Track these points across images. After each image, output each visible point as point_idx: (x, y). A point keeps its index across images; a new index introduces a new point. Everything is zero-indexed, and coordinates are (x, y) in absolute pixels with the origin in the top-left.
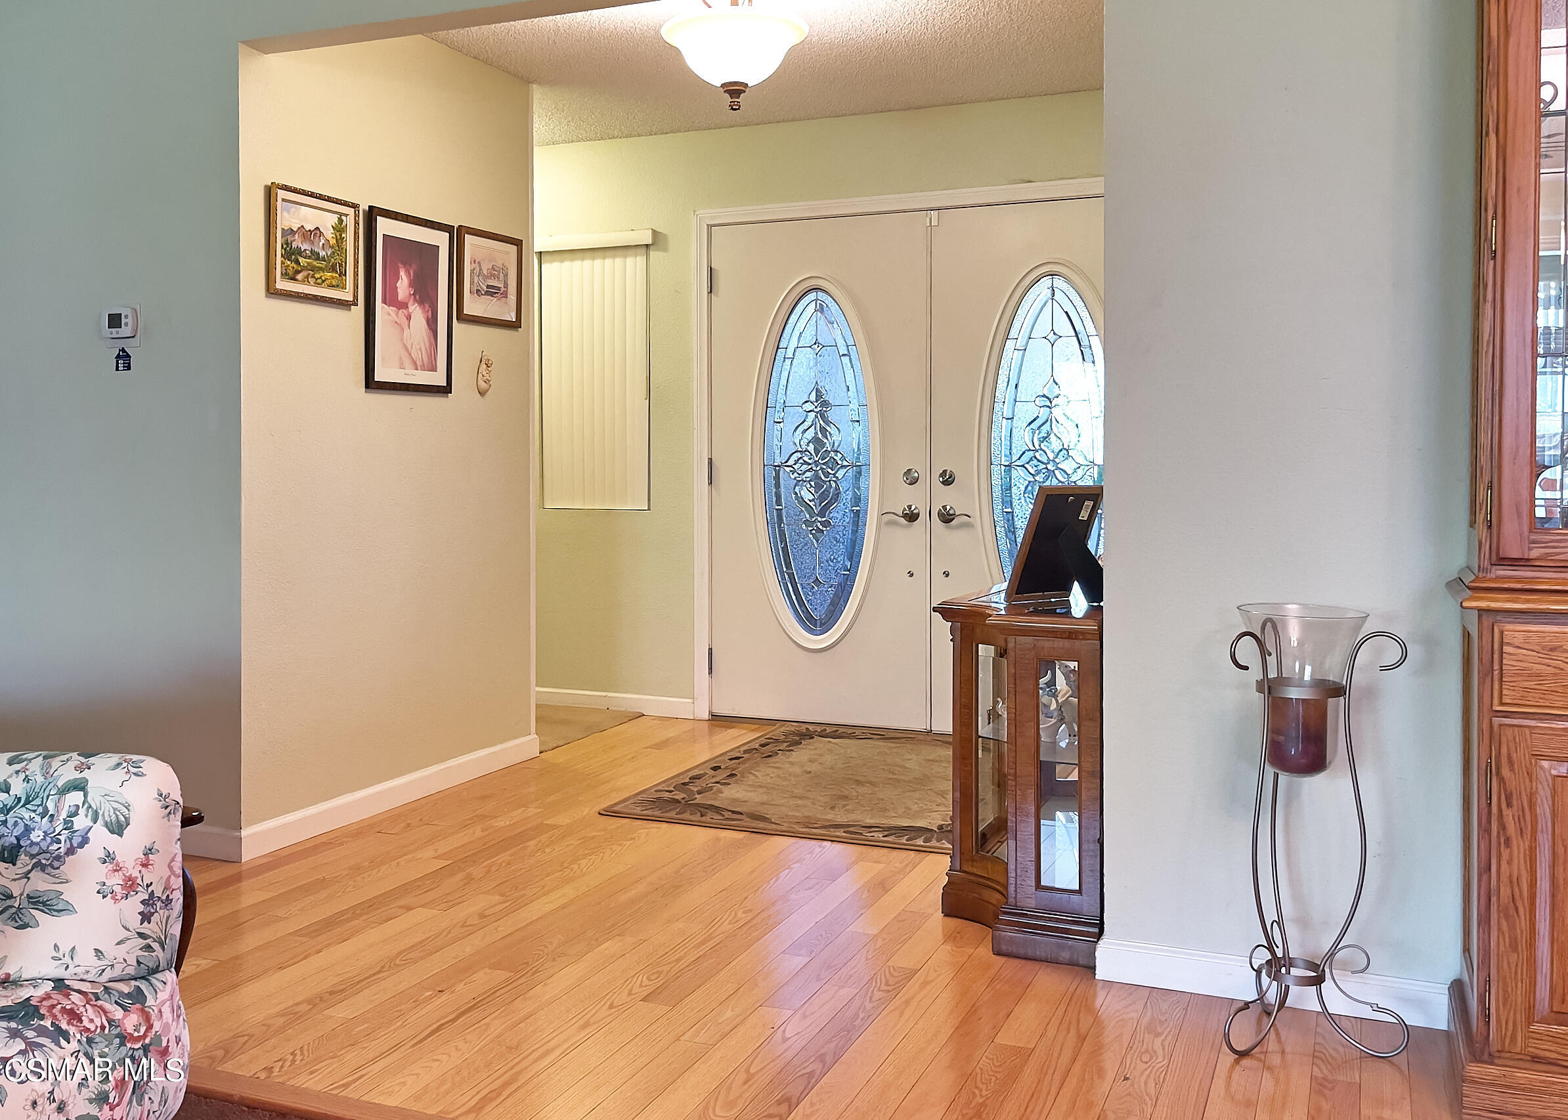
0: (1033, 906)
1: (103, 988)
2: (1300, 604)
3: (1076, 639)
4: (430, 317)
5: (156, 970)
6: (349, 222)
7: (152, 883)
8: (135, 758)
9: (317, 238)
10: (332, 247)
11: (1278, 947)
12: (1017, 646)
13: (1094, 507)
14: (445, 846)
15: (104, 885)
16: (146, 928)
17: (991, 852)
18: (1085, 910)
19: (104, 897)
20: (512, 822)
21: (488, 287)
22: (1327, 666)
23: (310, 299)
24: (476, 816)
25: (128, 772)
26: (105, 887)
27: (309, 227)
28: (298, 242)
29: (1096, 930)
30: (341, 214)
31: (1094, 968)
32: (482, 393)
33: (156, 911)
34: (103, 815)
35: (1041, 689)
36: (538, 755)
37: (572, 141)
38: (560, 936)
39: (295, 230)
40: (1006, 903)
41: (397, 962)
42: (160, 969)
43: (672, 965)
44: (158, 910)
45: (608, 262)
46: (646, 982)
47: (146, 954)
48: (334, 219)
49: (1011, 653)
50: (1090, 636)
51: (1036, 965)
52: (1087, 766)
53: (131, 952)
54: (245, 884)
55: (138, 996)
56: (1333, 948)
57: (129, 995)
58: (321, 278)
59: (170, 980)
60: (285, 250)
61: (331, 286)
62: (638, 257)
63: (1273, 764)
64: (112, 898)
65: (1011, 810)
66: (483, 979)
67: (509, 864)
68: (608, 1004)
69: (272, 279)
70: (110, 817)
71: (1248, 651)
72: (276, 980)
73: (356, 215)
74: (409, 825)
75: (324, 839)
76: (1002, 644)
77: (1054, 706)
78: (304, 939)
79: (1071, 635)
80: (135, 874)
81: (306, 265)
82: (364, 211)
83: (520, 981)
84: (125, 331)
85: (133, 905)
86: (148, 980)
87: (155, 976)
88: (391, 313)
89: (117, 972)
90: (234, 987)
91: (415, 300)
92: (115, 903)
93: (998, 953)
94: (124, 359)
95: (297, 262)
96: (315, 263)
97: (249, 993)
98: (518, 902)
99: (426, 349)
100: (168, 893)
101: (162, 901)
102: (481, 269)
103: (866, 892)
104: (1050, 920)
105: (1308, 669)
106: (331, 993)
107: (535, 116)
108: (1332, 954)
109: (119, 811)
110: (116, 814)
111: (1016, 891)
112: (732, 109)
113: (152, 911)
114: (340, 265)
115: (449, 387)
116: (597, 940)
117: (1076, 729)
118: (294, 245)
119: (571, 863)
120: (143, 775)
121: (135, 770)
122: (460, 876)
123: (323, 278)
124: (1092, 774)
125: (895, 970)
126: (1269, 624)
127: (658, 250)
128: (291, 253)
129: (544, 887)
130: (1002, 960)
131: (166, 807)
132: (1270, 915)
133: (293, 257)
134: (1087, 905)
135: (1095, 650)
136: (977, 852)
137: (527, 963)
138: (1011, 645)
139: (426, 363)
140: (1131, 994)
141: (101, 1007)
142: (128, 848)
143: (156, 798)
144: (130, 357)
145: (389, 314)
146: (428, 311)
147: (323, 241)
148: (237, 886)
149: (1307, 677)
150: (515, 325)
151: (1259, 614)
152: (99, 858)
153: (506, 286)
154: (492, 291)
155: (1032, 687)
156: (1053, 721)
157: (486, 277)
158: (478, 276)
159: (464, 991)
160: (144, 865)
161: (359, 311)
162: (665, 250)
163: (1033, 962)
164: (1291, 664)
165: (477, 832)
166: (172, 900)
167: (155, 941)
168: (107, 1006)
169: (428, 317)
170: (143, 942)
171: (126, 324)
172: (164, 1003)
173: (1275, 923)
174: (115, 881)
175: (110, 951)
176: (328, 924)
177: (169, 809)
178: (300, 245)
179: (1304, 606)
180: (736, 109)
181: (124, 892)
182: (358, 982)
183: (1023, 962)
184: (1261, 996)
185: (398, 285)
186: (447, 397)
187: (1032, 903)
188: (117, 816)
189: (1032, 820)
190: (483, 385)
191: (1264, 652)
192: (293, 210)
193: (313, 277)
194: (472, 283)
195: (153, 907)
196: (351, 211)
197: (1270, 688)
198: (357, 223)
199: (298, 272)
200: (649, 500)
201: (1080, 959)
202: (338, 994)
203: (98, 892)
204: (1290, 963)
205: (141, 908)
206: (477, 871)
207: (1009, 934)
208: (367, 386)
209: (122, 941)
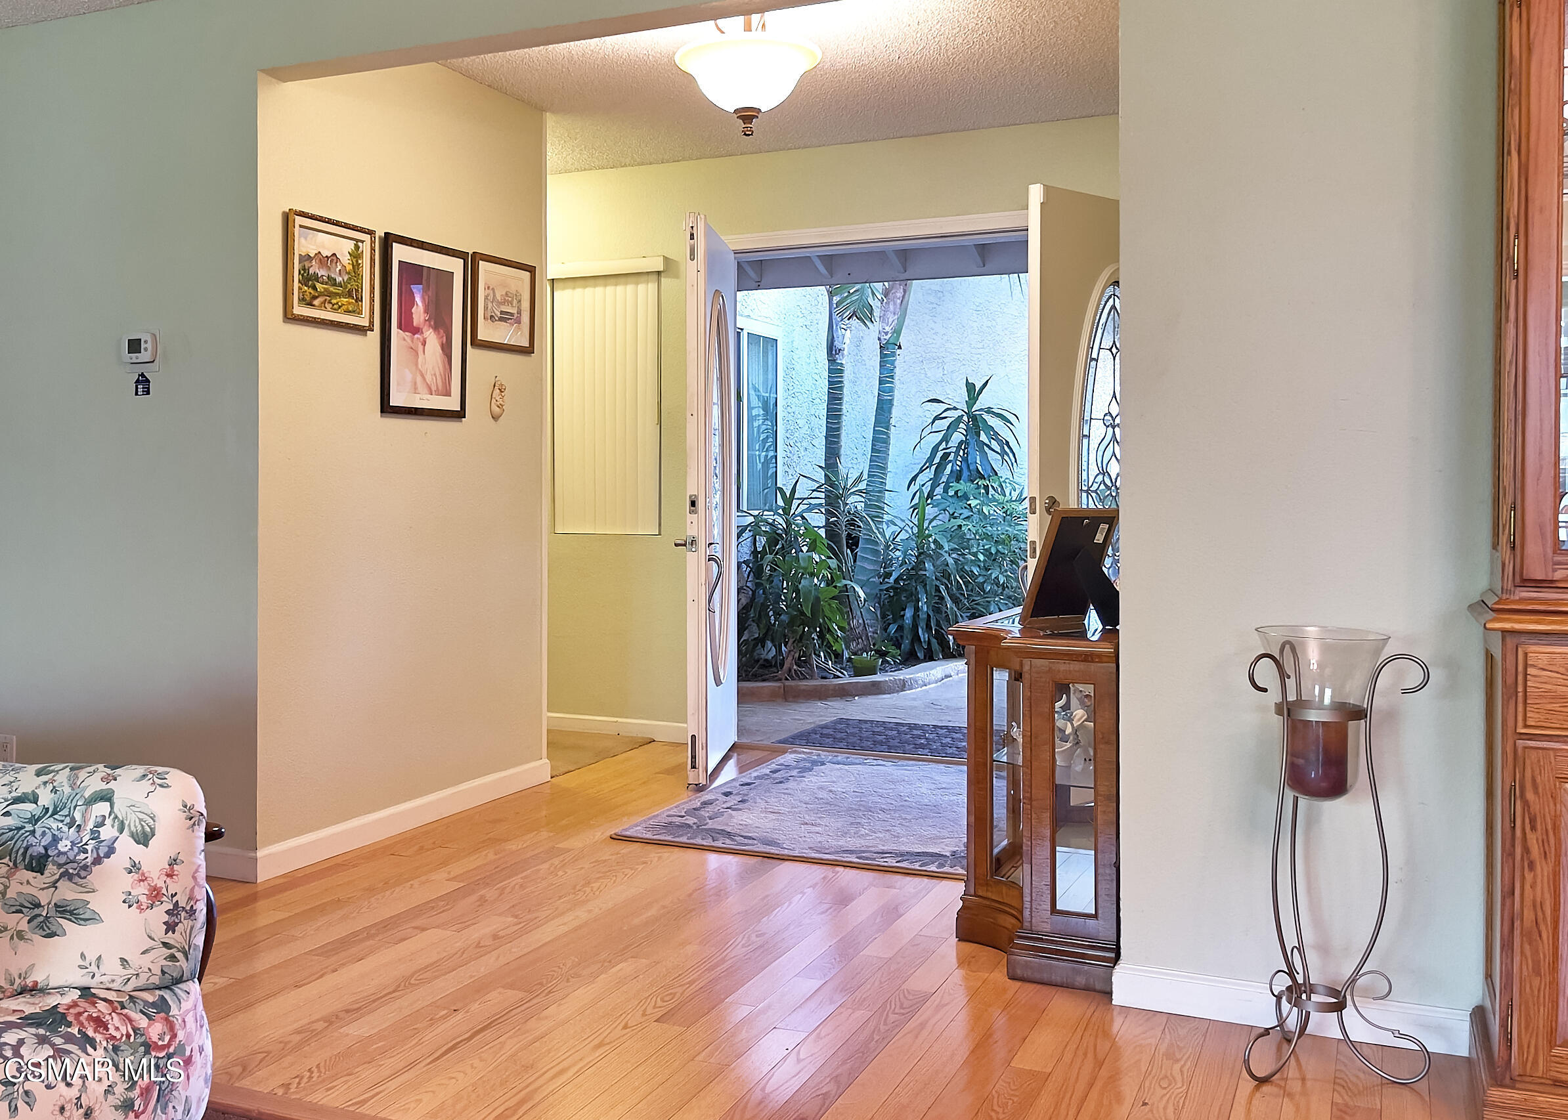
0: (1048, 930)
1: (128, 997)
2: (1319, 627)
3: (1093, 661)
4: (444, 342)
5: (179, 981)
6: (366, 248)
7: (176, 893)
8: (160, 769)
9: (334, 265)
10: (349, 273)
11: (1298, 973)
12: (1033, 670)
13: (1109, 530)
14: (457, 868)
15: (130, 895)
16: (170, 938)
17: (1006, 876)
18: (1102, 935)
19: (130, 906)
20: (524, 846)
21: (502, 312)
22: (1347, 689)
23: (326, 324)
24: (489, 839)
25: (154, 783)
26: (130, 897)
27: (326, 253)
28: (315, 268)
29: (1113, 955)
30: (357, 241)
31: (1110, 993)
32: (495, 418)
33: (180, 922)
34: (129, 825)
35: (1057, 712)
36: (549, 779)
37: (585, 170)
38: (573, 958)
39: (312, 255)
40: (1022, 928)
41: (413, 981)
42: (185, 978)
43: (685, 988)
44: (182, 919)
45: (620, 289)
46: (659, 1003)
47: (170, 963)
48: (350, 245)
49: (1026, 676)
50: (1105, 659)
51: (1053, 990)
52: (1102, 789)
53: (156, 960)
54: (261, 904)
55: (162, 1006)
56: (1355, 974)
57: (153, 1005)
58: (337, 303)
59: (192, 989)
60: (303, 275)
61: (348, 312)
62: (649, 284)
63: (1292, 787)
64: (139, 908)
65: (1026, 834)
66: (497, 999)
67: (521, 886)
68: (623, 1023)
69: (289, 303)
70: (136, 827)
71: (1266, 673)
72: (291, 998)
73: (373, 242)
74: (422, 848)
75: (339, 860)
76: (1018, 668)
77: (1069, 730)
78: (322, 958)
79: (1087, 658)
80: (160, 884)
81: (322, 290)
82: (380, 237)
83: (535, 1001)
84: (144, 356)
85: (159, 914)
86: (172, 990)
87: (179, 986)
88: (406, 338)
89: (141, 982)
90: (249, 1005)
91: (430, 326)
92: (140, 913)
93: (1013, 977)
94: (143, 384)
95: (315, 288)
96: (332, 289)
97: (265, 1012)
98: (531, 924)
99: (441, 375)
100: (192, 903)
101: (186, 911)
102: (494, 296)
103: (879, 917)
104: (1067, 944)
105: (1328, 693)
106: (347, 1011)
107: (548, 145)
108: (1353, 981)
109: (145, 822)
110: (142, 825)
111: (1031, 915)
112: (745, 134)
113: (176, 921)
114: (357, 291)
115: (463, 412)
116: (610, 962)
117: (1092, 754)
118: (311, 271)
119: (583, 886)
120: (168, 786)
121: (160, 782)
122: (474, 898)
123: (340, 304)
124: (1108, 798)
125: (909, 993)
126: (1287, 647)
127: (669, 277)
128: (308, 279)
129: (557, 909)
130: (1018, 984)
131: (191, 819)
132: (1291, 941)
133: (310, 282)
134: (1102, 929)
135: (1110, 673)
136: (992, 877)
137: (541, 984)
138: (1026, 668)
139: (440, 388)
140: (1148, 1020)
141: (126, 1016)
142: (153, 858)
143: (180, 810)
144: (149, 382)
145: (404, 340)
146: (442, 337)
147: (339, 268)
148: (253, 906)
149: (1327, 701)
150: (528, 351)
151: (1277, 637)
152: (125, 869)
153: (519, 312)
154: (505, 318)
155: (1047, 710)
156: (1069, 745)
157: (500, 303)
158: (492, 302)
159: (479, 1010)
160: (170, 875)
161: (375, 336)
162: (677, 276)
163: (1049, 986)
164: (1310, 687)
165: (489, 855)
166: (196, 910)
167: (179, 951)
168: (133, 1015)
169: (442, 344)
170: (167, 952)
171: (146, 349)
172: (188, 1011)
173: (1295, 949)
174: (141, 891)
175: (136, 960)
176: (344, 943)
177: (193, 820)
178: (317, 271)
179: (1324, 628)
180: (749, 135)
181: (150, 902)
182: (374, 1001)
183: (1039, 986)
184: (1281, 1022)
185: (413, 310)
186: (461, 421)
187: (1047, 927)
188: (142, 826)
189: (1048, 844)
190: (496, 410)
191: (1283, 676)
192: (310, 236)
193: (330, 302)
194: (486, 308)
195: (177, 917)
196: (367, 237)
197: (1289, 710)
198: (373, 249)
199: (315, 298)
200: (660, 525)
201: (1097, 985)
202: (353, 1012)
203: (124, 902)
204: (1311, 989)
205: (166, 918)
206: (490, 893)
207: (1023, 958)
208: (382, 411)
209: (147, 950)
